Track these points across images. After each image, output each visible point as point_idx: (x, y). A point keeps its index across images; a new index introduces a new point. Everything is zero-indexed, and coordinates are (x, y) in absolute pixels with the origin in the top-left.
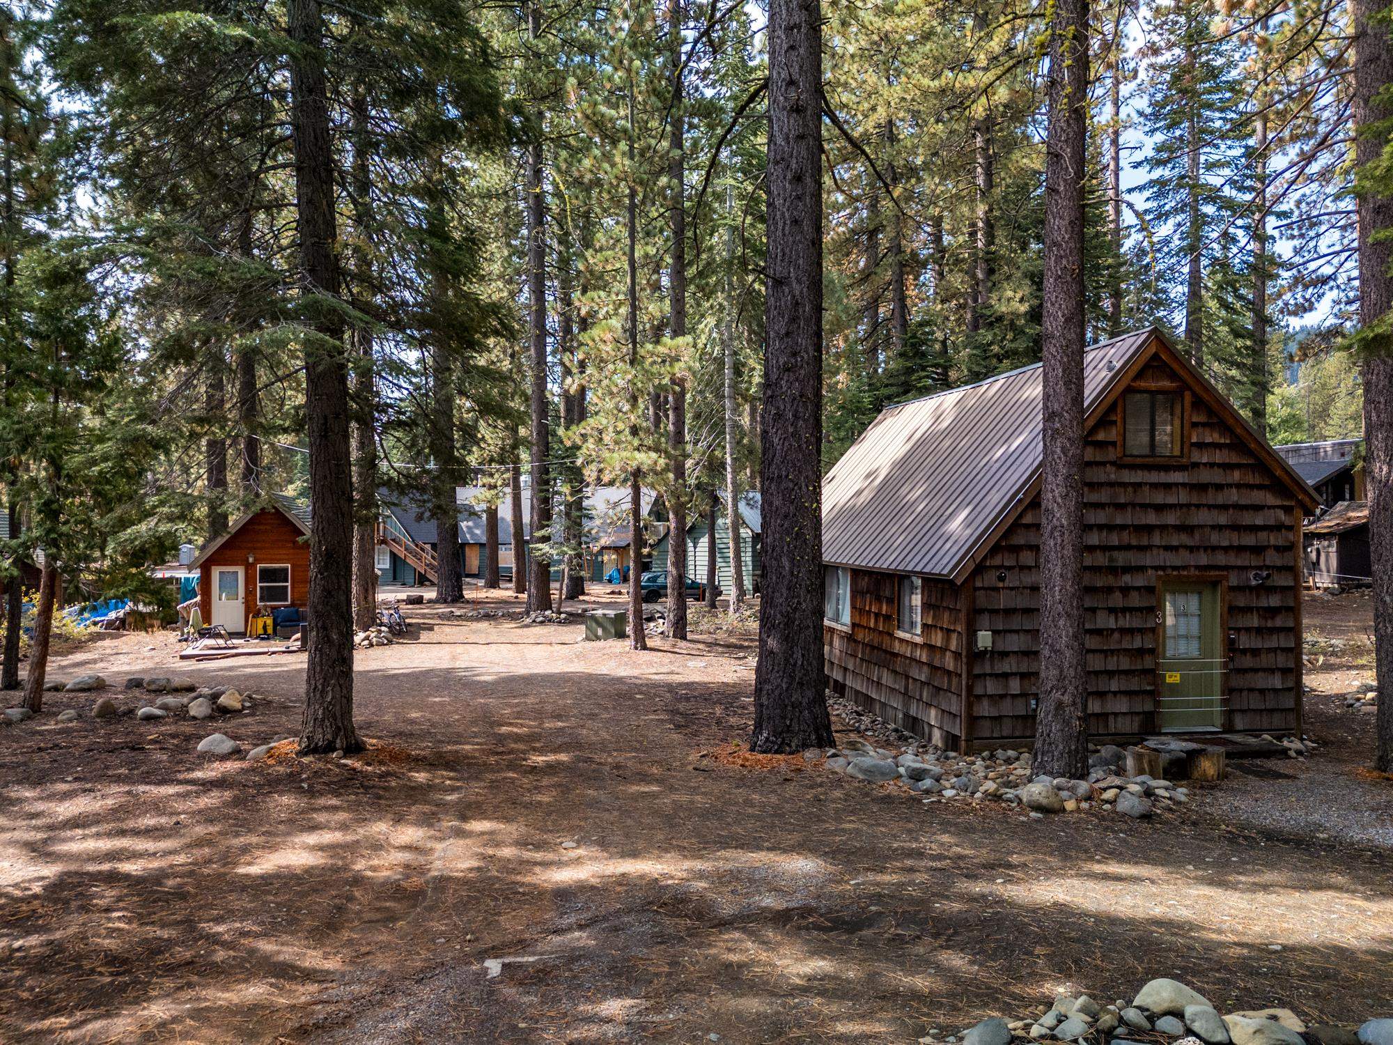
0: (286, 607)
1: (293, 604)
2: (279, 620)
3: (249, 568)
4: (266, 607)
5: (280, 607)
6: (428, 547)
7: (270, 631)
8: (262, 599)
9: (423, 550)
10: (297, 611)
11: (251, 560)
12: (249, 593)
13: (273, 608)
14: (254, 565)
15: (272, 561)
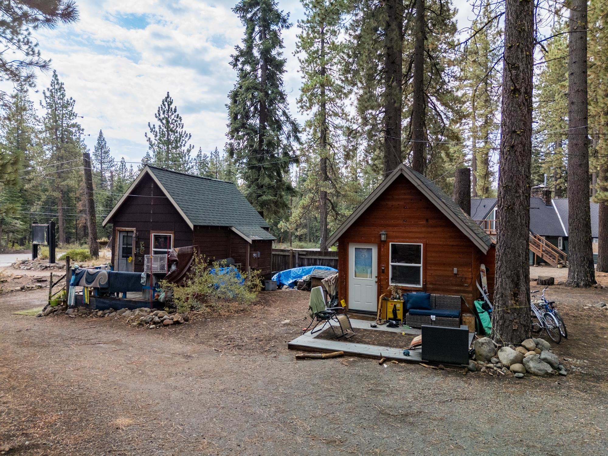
0: (417, 290)
1: (425, 289)
2: (409, 306)
3: (382, 245)
4: (397, 288)
5: (411, 290)
6: (543, 238)
7: (400, 316)
8: (394, 279)
9: (539, 240)
10: (429, 297)
11: (383, 238)
12: (382, 272)
13: (405, 290)
14: (385, 242)
15: (404, 239)
